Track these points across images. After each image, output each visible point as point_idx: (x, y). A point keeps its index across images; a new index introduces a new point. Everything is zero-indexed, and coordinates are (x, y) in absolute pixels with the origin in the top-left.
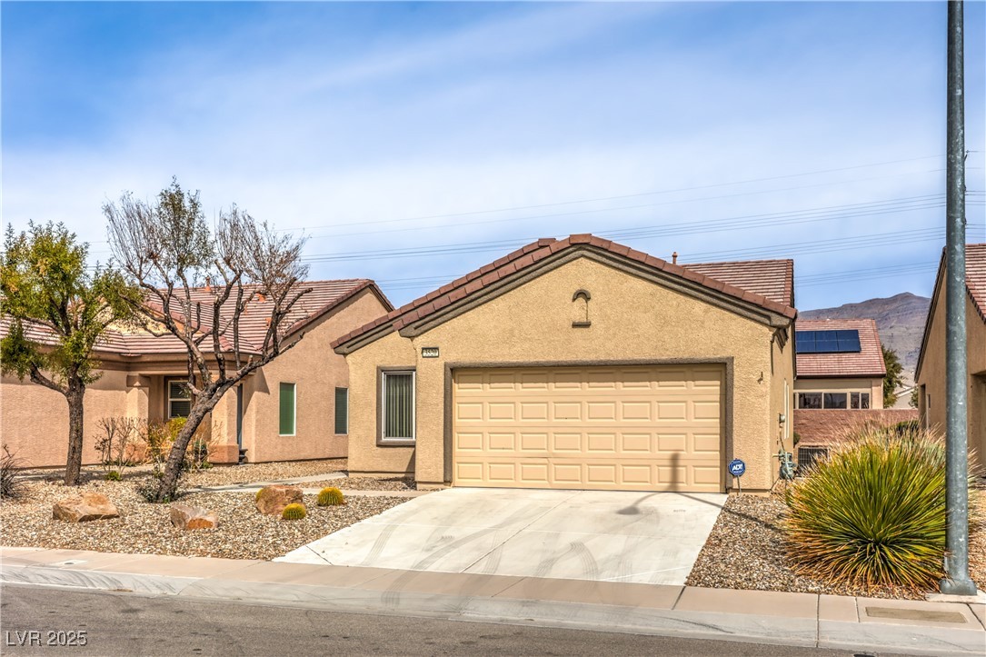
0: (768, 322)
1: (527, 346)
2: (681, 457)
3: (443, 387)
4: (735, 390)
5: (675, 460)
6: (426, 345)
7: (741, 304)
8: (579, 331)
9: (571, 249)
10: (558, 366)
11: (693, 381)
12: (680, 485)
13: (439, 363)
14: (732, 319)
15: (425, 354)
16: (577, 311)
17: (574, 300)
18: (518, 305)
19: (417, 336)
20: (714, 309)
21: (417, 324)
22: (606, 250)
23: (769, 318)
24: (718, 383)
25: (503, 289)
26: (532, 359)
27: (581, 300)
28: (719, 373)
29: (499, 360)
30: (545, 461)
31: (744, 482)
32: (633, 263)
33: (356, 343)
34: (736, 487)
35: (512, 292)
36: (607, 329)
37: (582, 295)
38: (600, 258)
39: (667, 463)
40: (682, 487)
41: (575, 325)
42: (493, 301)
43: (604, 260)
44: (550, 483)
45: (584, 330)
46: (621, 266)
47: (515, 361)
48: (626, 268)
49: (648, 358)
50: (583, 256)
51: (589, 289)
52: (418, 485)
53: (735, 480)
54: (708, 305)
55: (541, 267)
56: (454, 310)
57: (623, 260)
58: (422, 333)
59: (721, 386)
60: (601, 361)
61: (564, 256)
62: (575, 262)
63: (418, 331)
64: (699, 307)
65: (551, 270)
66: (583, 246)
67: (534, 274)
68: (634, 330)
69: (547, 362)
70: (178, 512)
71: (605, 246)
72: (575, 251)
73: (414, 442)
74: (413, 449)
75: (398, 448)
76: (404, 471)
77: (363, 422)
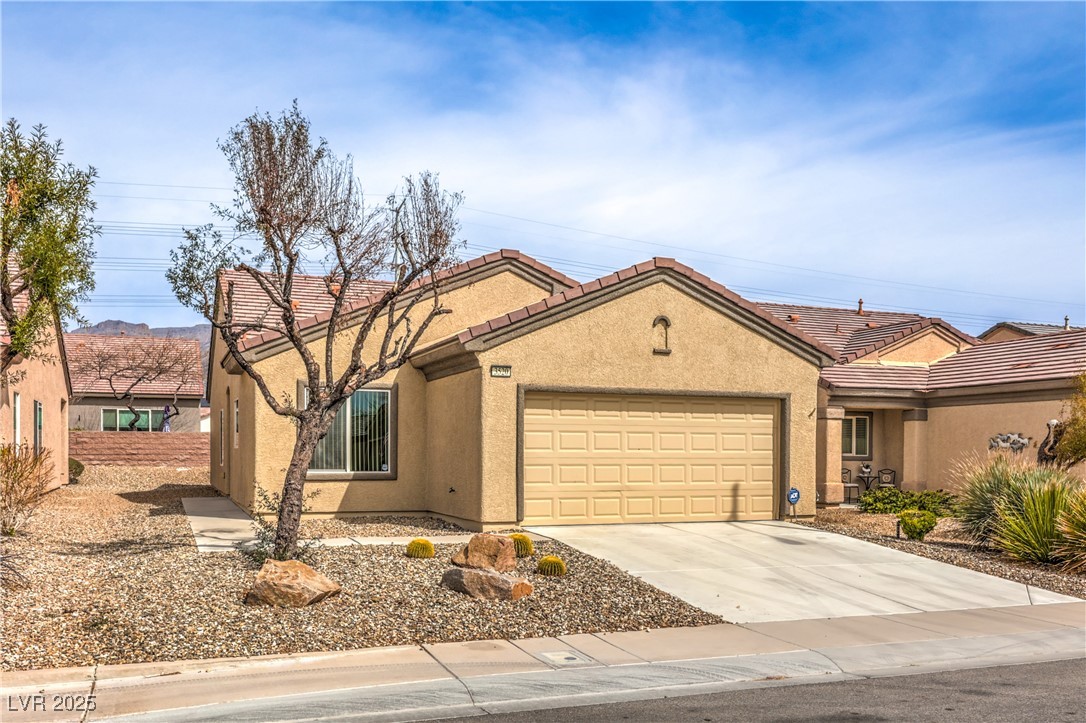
0: (818, 363)
1: (607, 370)
2: (741, 488)
3: (515, 413)
4: (791, 424)
5: (735, 489)
6: (495, 363)
7: (800, 344)
8: (659, 359)
9: (654, 272)
10: (640, 394)
11: (752, 414)
12: (740, 514)
13: (511, 385)
14: (789, 358)
15: (494, 373)
16: (656, 338)
17: (654, 325)
18: (598, 325)
19: (484, 351)
20: (776, 346)
22: (689, 278)
23: (820, 359)
24: (771, 416)
25: (584, 307)
26: (612, 386)
27: (660, 327)
28: (771, 408)
29: (579, 384)
30: (618, 494)
31: (799, 509)
32: (711, 295)
33: (269, 348)
34: (792, 514)
35: (592, 311)
36: (686, 358)
37: (664, 321)
38: (680, 285)
39: (729, 493)
40: (741, 515)
41: (656, 352)
42: (571, 319)
43: (684, 287)
44: (623, 518)
45: (665, 358)
46: (699, 296)
47: (595, 386)
48: (703, 298)
49: (722, 390)
50: (664, 281)
51: (670, 317)
53: (792, 507)
54: (772, 343)
55: (623, 287)
56: (530, 323)
57: (703, 290)
58: (491, 348)
59: (773, 420)
60: (681, 391)
61: (647, 278)
62: (654, 286)
63: (486, 345)
64: (764, 343)
65: (633, 291)
66: (666, 271)
67: (616, 294)
68: (709, 361)
69: (630, 389)
70: (480, 577)
71: (688, 274)
72: (657, 274)
73: (348, 475)
74: (348, 484)
75: (327, 484)
76: (336, 510)
77: (277, 450)
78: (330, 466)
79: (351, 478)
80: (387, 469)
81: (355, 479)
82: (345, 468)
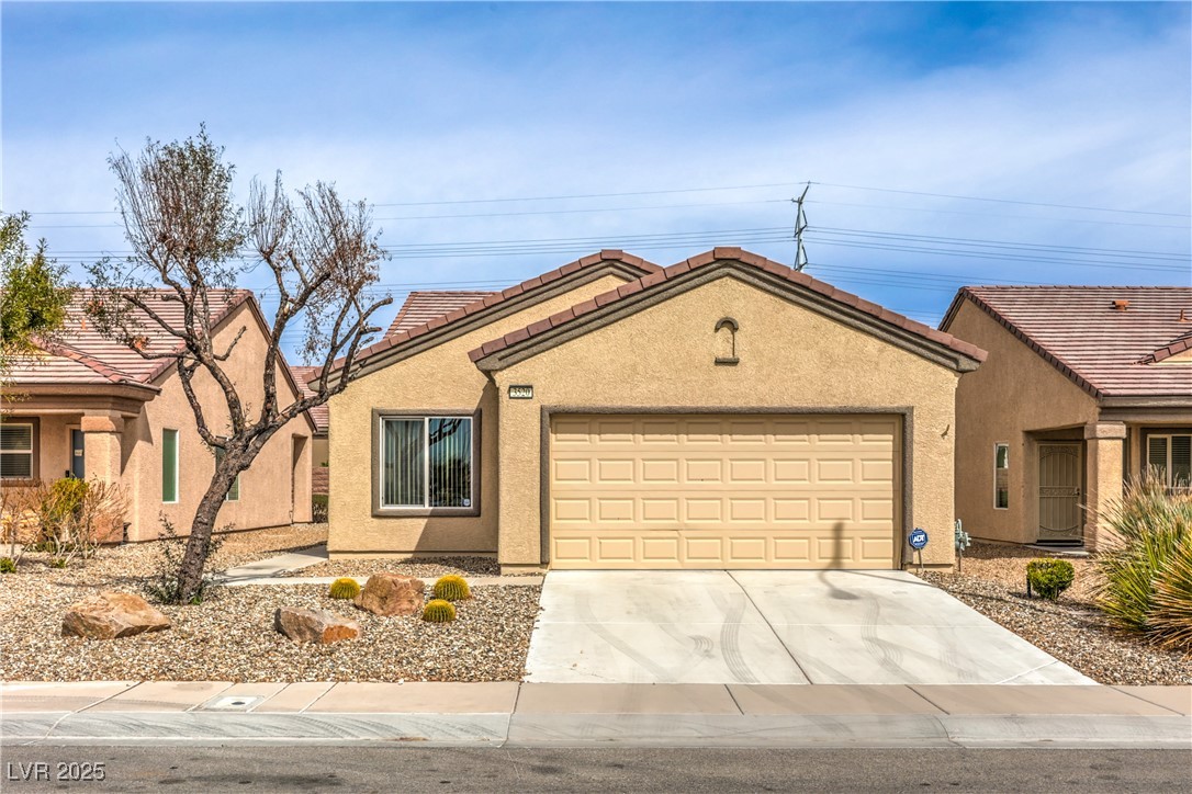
0: (954, 366)
1: (654, 386)
2: (846, 527)
3: (538, 438)
4: (915, 446)
5: (838, 530)
6: (514, 382)
7: (924, 343)
8: (723, 370)
9: (714, 265)
10: (697, 413)
11: (861, 434)
12: (845, 561)
13: (535, 406)
14: (911, 361)
15: (512, 394)
16: (720, 345)
17: (717, 330)
18: (642, 333)
19: (501, 369)
20: (890, 347)
21: (503, 354)
22: (761, 269)
23: (956, 361)
24: (891, 437)
25: (623, 312)
26: (662, 404)
27: (725, 331)
28: (891, 426)
29: (618, 404)
30: (675, 534)
31: (926, 555)
32: (793, 288)
34: (916, 561)
35: (634, 317)
36: (759, 368)
37: (729, 324)
38: (751, 279)
39: (829, 534)
40: (847, 563)
41: (719, 362)
42: (608, 328)
43: (756, 281)
44: (682, 563)
45: (731, 368)
46: (777, 290)
47: (639, 405)
48: (784, 293)
49: (811, 405)
50: (729, 275)
51: (737, 318)
52: (503, 569)
53: (916, 554)
54: (884, 344)
55: (674, 286)
56: (555, 336)
57: (782, 283)
58: (509, 366)
59: (894, 441)
60: (753, 408)
61: (706, 273)
62: (717, 282)
63: (503, 363)
64: (872, 345)
65: (687, 290)
66: (731, 263)
67: (664, 295)
68: (793, 370)
69: (682, 408)
71: (759, 264)
72: (719, 268)
73: (427, 511)
74: (426, 520)
75: (403, 520)
76: (413, 549)
77: (351, 484)
78: (404, 501)
79: (428, 514)
80: (469, 504)
81: (433, 515)
82: (422, 502)
